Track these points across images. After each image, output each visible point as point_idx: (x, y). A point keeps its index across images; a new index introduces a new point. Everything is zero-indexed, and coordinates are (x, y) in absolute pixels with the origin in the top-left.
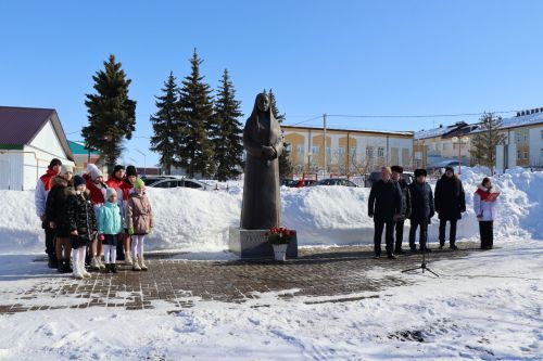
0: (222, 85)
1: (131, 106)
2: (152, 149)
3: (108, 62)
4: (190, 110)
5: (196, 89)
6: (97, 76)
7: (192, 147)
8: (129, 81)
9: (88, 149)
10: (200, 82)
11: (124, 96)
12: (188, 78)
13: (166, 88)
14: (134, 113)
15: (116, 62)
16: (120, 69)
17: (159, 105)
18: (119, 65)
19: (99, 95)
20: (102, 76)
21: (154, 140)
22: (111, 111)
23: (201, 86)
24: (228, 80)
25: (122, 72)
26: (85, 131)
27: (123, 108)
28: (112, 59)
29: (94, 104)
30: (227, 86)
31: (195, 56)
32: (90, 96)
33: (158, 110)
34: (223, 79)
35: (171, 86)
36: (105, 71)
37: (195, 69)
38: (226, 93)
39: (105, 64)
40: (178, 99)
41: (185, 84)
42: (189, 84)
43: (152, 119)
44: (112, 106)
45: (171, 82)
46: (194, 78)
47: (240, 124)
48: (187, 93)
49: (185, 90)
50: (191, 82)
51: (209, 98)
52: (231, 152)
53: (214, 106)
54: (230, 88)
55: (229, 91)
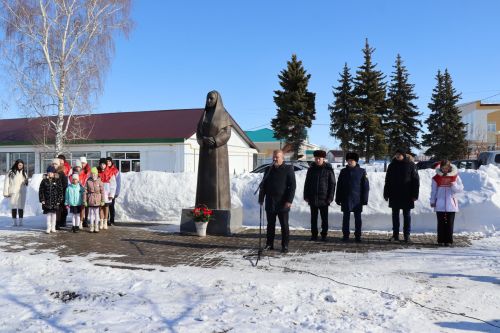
0: (395, 70)
1: (311, 97)
2: (333, 135)
3: (291, 61)
4: (365, 97)
5: (369, 77)
6: (282, 75)
7: (369, 132)
9: (277, 137)
10: (372, 70)
11: (304, 88)
12: (362, 67)
13: (341, 78)
14: (314, 104)
15: (298, 61)
16: (301, 66)
17: (336, 95)
18: (300, 62)
19: (284, 90)
20: (285, 74)
21: (334, 127)
22: (292, 103)
23: (374, 73)
24: (402, 65)
25: (302, 68)
26: (274, 122)
27: (303, 100)
28: (294, 58)
29: (280, 99)
30: (400, 72)
31: (367, 46)
32: (277, 93)
33: (335, 99)
34: (395, 64)
35: (346, 77)
36: (287, 70)
37: (368, 58)
38: (399, 78)
39: (289, 63)
40: (353, 89)
41: (358, 73)
42: (362, 73)
43: (330, 108)
44: (292, 99)
45: (346, 72)
46: (367, 66)
47: (415, 107)
48: (361, 82)
49: (358, 79)
50: (364, 71)
51: (382, 84)
52: (405, 135)
53: (388, 92)
54: (403, 72)
55: (403, 75)
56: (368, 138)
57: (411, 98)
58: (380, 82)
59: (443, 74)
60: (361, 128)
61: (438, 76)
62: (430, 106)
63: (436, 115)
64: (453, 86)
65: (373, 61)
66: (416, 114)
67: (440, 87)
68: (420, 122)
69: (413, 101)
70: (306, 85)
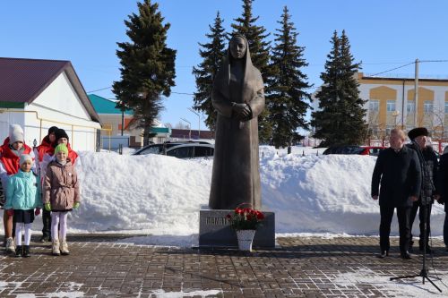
0: (281, 27)
1: (170, 55)
2: (196, 108)
3: (143, 2)
6: (130, 21)
8: (168, 26)
9: (120, 107)
10: (253, 24)
11: (162, 42)
12: (239, 20)
13: (211, 33)
14: (173, 65)
15: (152, 3)
16: (157, 11)
17: (203, 55)
18: (156, 6)
19: (132, 43)
20: (135, 20)
21: (198, 97)
22: (145, 62)
23: (254, 29)
24: (289, 21)
25: (159, 14)
26: (117, 87)
27: (160, 59)
29: (126, 54)
30: (286, 29)
32: (122, 45)
33: (202, 60)
34: (282, 19)
35: (217, 30)
36: (138, 15)
38: (285, 37)
39: (139, 5)
40: (226, 47)
41: (234, 27)
42: (239, 28)
43: (196, 71)
44: (147, 56)
45: (218, 25)
46: (247, 18)
47: (303, 76)
50: (242, 24)
51: (264, 44)
52: (291, 111)
53: (271, 54)
54: (291, 31)
55: (290, 35)
57: (300, 64)
58: (261, 41)
59: (339, 35)
61: (334, 38)
62: (323, 76)
63: (330, 88)
64: (352, 52)
66: (305, 85)
67: (335, 52)
68: (309, 96)
69: (302, 69)
70: (164, 38)
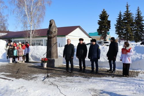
0: (137, 12)
1: (109, 22)
2: (116, 34)
3: (103, 11)
4: (126, 21)
5: (128, 15)
6: (100, 15)
7: (128, 32)
9: (99, 34)
10: (129, 12)
11: (107, 19)
13: (119, 16)
14: (110, 24)
15: (105, 11)
17: (117, 21)
18: (106, 11)
19: (101, 20)
20: (101, 15)
21: (116, 31)
22: (103, 24)
23: (129, 13)
24: (139, 10)
25: (106, 13)
26: (98, 30)
27: (107, 23)
28: (104, 10)
29: (99, 23)
30: (138, 12)
31: (127, 5)
32: (99, 21)
33: (117, 22)
34: (137, 10)
37: (127, 9)
38: (138, 14)
39: (102, 12)
40: (122, 19)
43: (115, 25)
45: (120, 14)
46: (127, 11)
47: (143, 24)
48: (125, 16)
49: (124, 15)
50: (126, 13)
51: (132, 17)
52: (140, 33)
53: (134, 19)
54: (140, 13)
55: (140, 14)
56: (128, 34)
57: (142, 21)
58: (131, 16)
60: (125, 31)
65: (129, 10)
70: (108, 18)
